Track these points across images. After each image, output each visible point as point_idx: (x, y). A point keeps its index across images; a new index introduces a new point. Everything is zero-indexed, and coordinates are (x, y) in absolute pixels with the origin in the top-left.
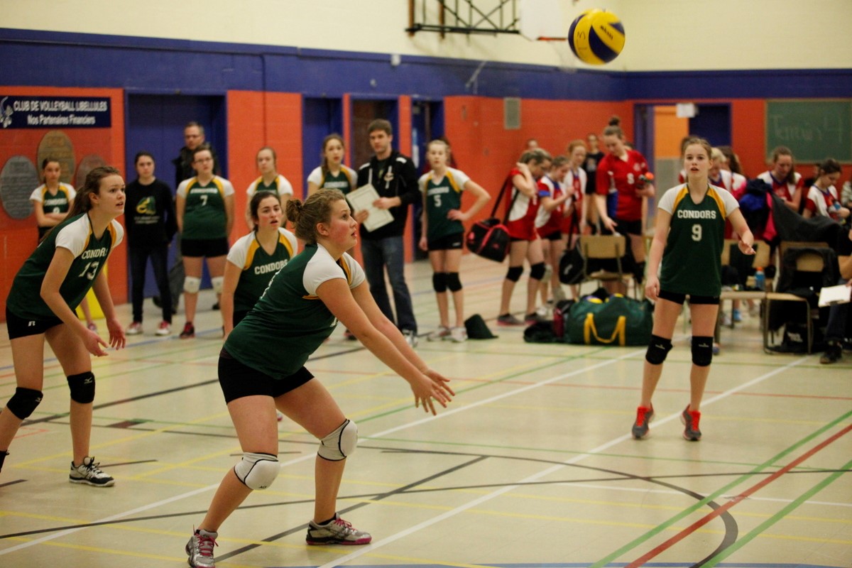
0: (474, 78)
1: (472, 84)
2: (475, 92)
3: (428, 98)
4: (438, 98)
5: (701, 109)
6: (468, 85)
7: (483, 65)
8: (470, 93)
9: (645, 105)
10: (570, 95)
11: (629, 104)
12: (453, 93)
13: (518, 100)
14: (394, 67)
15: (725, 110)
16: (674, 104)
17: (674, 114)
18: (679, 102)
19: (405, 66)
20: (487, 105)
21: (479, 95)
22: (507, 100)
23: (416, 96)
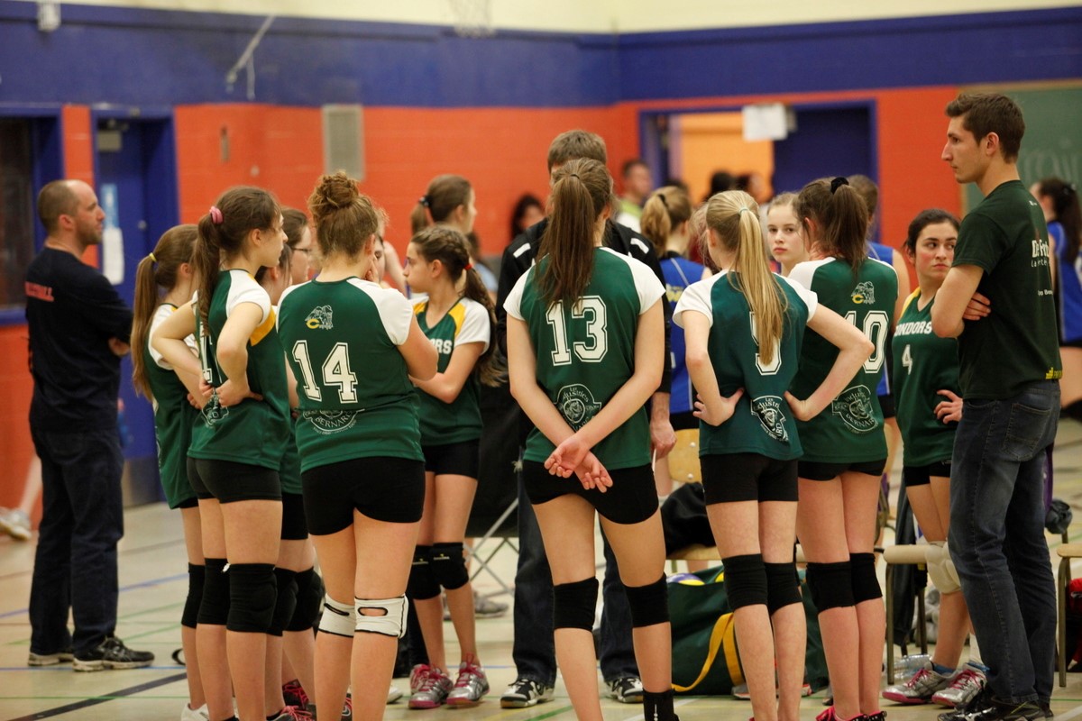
0: (245, 59)
1: (242, 74)
2: (251, 94)
3: (134, 111)
4: (157, 110)
5: (802, 117)
6: (232, 77)
7: (266, 26)
8: (238, 96)
9: (667, 114)
10: (483, 97)
11: (626, 113)
12: (195, 98)
13: (357, 110)
14: (45, 35)
15: (861, 117)
16: (737, 109)
17: (738, 132)
18: (749, 104)
19: (74, 31)
20: (280, 124)
21: (260, 97)
22: (328, 109)
23: (104, 106)
